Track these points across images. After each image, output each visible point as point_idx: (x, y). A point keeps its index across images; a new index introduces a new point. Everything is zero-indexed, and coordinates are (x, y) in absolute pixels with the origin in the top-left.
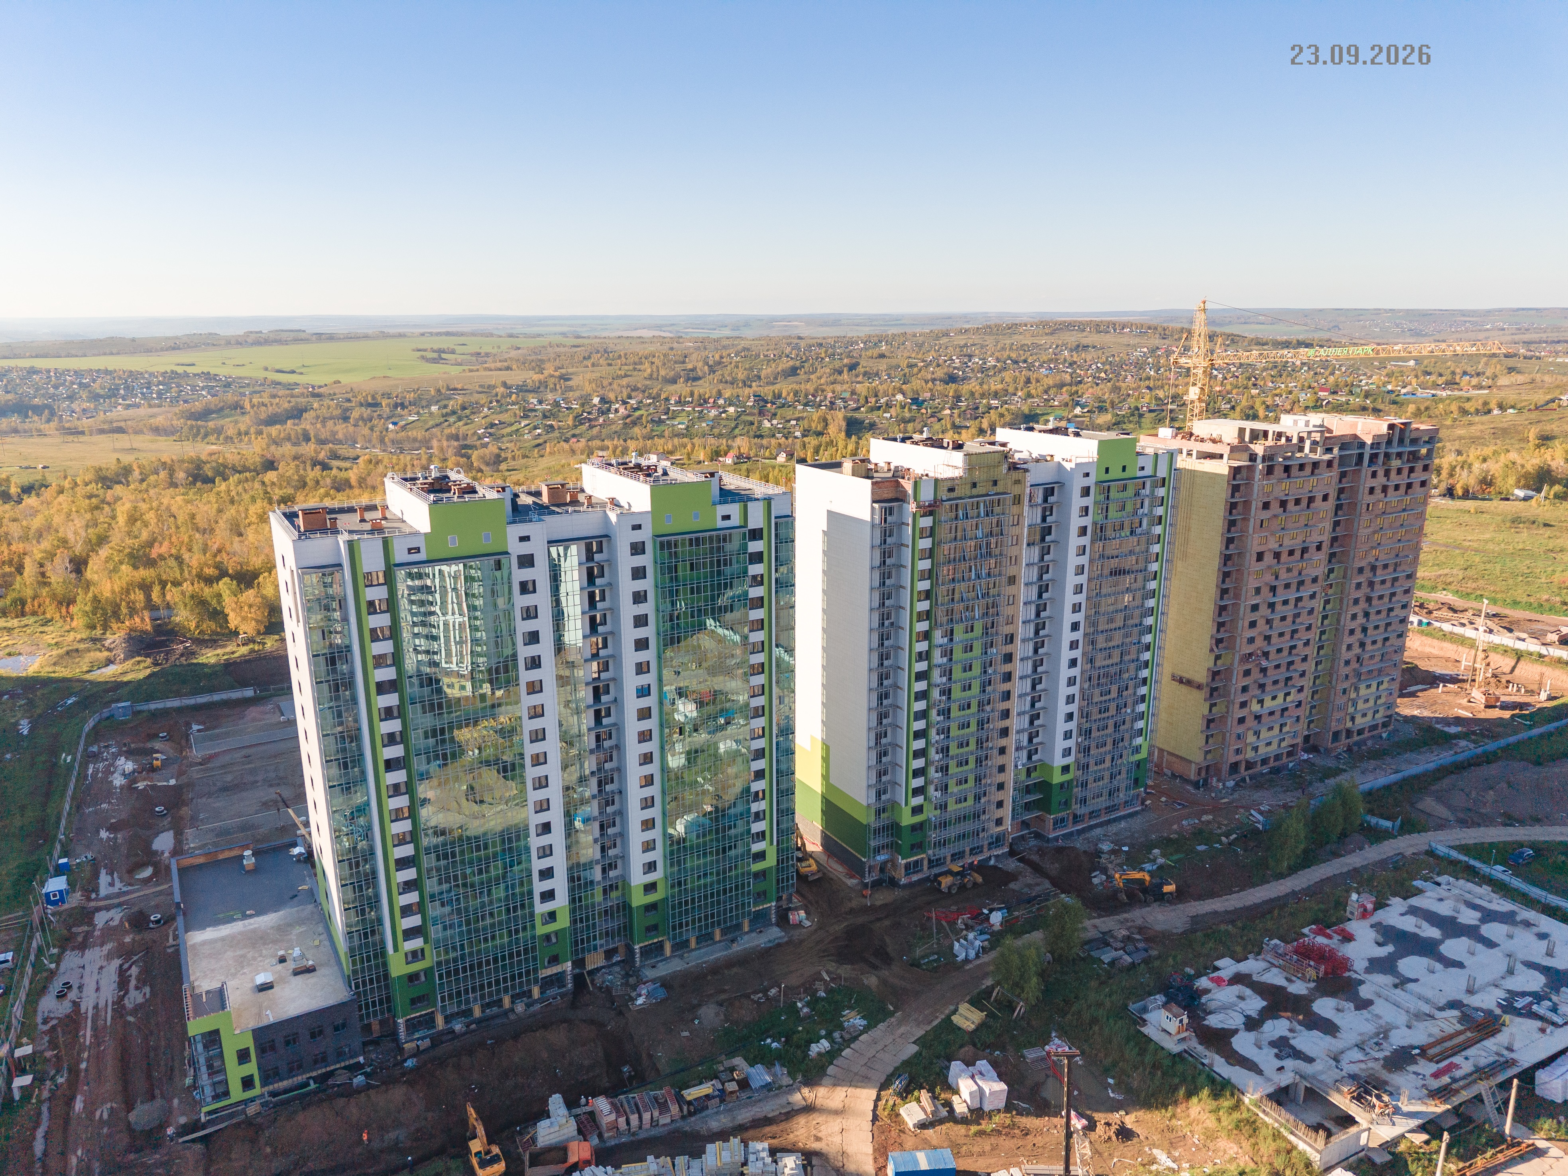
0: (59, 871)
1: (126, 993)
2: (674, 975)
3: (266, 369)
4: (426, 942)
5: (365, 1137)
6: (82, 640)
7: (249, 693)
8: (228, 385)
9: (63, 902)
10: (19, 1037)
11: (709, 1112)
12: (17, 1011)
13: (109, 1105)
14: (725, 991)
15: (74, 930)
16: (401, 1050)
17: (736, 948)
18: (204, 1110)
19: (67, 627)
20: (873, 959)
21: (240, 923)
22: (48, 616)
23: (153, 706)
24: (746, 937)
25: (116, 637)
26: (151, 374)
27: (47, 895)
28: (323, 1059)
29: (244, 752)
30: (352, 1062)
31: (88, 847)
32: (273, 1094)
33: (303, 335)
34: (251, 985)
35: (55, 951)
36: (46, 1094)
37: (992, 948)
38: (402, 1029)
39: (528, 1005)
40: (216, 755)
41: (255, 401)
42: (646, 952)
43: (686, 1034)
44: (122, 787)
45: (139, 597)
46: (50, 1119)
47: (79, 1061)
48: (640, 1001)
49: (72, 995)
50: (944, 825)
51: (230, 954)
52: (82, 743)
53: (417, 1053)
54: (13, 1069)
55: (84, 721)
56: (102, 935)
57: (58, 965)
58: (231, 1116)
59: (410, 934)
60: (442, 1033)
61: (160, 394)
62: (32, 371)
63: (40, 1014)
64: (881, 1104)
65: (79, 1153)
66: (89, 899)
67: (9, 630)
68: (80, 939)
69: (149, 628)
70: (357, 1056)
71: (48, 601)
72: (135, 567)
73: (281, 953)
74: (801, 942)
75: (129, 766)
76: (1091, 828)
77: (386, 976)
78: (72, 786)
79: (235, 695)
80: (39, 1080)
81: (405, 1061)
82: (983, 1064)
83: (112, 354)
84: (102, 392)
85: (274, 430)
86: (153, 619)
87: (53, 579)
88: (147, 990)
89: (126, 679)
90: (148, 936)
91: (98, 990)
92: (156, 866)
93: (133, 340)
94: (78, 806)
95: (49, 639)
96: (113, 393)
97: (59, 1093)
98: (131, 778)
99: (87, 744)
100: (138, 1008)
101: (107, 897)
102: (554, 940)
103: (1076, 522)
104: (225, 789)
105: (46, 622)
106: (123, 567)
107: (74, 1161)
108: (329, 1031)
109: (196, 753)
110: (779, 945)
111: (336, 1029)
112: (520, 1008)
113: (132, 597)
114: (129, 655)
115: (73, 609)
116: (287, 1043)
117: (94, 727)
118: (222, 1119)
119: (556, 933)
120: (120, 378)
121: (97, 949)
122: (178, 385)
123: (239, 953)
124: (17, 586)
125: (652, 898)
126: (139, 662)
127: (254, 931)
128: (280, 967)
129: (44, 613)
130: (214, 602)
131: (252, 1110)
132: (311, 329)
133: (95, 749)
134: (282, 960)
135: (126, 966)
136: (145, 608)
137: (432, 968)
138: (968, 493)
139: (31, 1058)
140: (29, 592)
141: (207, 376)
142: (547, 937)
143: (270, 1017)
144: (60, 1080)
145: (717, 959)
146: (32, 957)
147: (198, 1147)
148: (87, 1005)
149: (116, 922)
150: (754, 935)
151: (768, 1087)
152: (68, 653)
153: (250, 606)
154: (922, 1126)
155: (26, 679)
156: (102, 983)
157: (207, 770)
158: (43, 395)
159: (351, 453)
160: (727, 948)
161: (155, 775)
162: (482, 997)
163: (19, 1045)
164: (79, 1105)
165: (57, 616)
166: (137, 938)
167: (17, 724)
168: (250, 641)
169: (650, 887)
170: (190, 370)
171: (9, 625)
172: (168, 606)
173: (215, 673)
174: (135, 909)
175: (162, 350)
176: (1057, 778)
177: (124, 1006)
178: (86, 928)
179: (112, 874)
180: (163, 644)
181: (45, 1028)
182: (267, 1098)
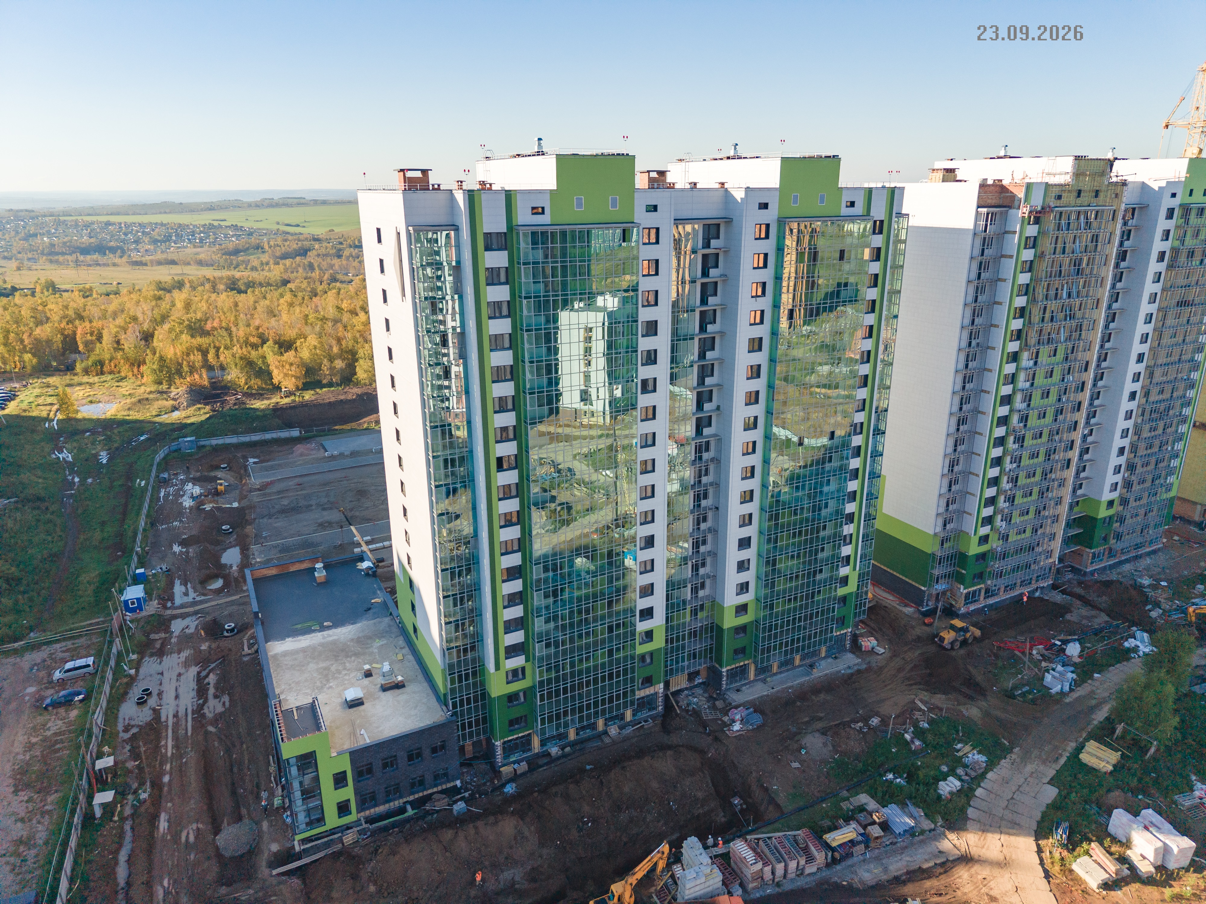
0: (137, 580)
1: (206, 701)
2: (763, 700)
3: (278, 223)
4: (527, 660)
5: (479, 877)
6: (151, 392)
7: (295, 433)
8: (250, 234)
9: (141, 610)
10: (100, 746)
11: (855, 859)
12: (98, 717)
13: (194, 826)
14: (820, 719)
15: (153, 636)
16: (497, 773)
17: (817, 673)
18: (298, 837)
19: (139, 383)
20: (964, 689)
21: (319, 635)
22: (123, 374)
23: (214, 442)
24: (823, 663)
25: (179, 389)
26: (194, 226)
27: (126, 602)
28: (421, 783)
29: (297, 480)
30: (449, 785)
31: (162, 559)
32: (370, 820)
33: (302, 201)
34: (339, 700)
35: (134, 657)
36: (128, 811)
37: (1083, 681)
38: (499, 752)
39: (621, 728)
40: (272, 483)
41: (272, 243)
42: (733, 675)
43: (796, 765)
44: (191, 508)
45: (197, 358)
46: (133, 842)
47: (162, 773)
48: (737, 727)
49: (152, 702)
50: (1004, 556)
51: (312, 666)
52: (154, 471)
53: (515, 777)
54: (94, 781)
55: (156, 452)
56: (179, 642)
57: (137, 671)
58: (327, 845)
59: (512, 651)
60: (538, 756)
61: (201, 240)
62: (108, 224)
63: (120, 720)
64: (1046, 855)
65: (166, 883)
66: (165, 607)
67: (91, 384)
68: (158, 645)
69: (206, 383)
70: (454, 780)
71: (122, 361)
72: (192, 336)
73: (367, 667)
74: (881, 669)
75: (197, 490)
76: (1121, 563)
77: (484, 695)
78: (146, 505)
79: (284, 434)
80: (121, 794)
81: (504, 785)
82: (1148, 813)
83: (165, 213)
84: (159, 238)
85: (288, 262)
86: (210, 378)
87: (126, 347)
88: (226, 698)
89: (189, 421)
90: (224, 644)
91: (177, 697)
92: (226, 578)
93: (181, 204)
94: (153, 523)
95: (123, 391)
96: (167, 239)
97: (143, 809)
98: (199, 500)
99: (159, 471)
100: (217, 719)
101: (182, 606)
102: (648, 660)
103: (1158, 245)
104: (284, 511)
105: (122, 379)
106: (184, 336)
107: (160, 893)
108: (427, 753)
109: (255, 481)
110: (859, 672)
111: (434, 750)
112: (613, 731)
113: (192, 357)
114: (192, 402)
115: (143, 368)
116: (385, 766)
117: (164, 458)
118: (316, 849)
119: (651, 654)
120: (172, 229)
121: (175, 656)
122: (214, 234)
123: (322, 665)
124: (97, 351)
125: (743, 620)
126: (199, 409)
127: (334, 643)
128: (366, 681)
129: (119, 372)
130: (260, 362)
131: (349, 838)
132: (309, 197)
133: (166, 475)
134: (368, 674)
135: (204, 674)
136: (203, 367)
137: (533, 687)
138: (1073, 203)
139: (112, 770)
140: (107, 356)
141: (235, 227)
142: (643, 657)
143: (366, 738)
144: (144, 796)
145: (802, 684)
146: (112, 663)
147: (295, 882)
148: (167, 713)
149: (192, 630)
150: (830, 660)
151: (911, 832)
152: (139, 401)
153: (291, 364)
154: (1106, 886)
155: (105, 420)
156: (181, 691)
157: (265, 494)
158: (116, 240)
159: (346, 278)
160: (809, 674)
161: (220, 500)
162: (581, 719)
163: (100, 755)
164: (163, 825)
165: (130, 374)
166: (214, 646)
167: (96, 455)
168: (289, 394)
169: (742, 609)
170: (222, 223)
171: (91, 381)
172: (222, 368)
173: (265, 416)
174: (209, 618)
175: (202, 210)
176: (1103, 513)
177: (203, 716)
178: (163, 635)
179: (186, 585)
180: (218, 396)
181: (127, 736)
182: (365, 826)
